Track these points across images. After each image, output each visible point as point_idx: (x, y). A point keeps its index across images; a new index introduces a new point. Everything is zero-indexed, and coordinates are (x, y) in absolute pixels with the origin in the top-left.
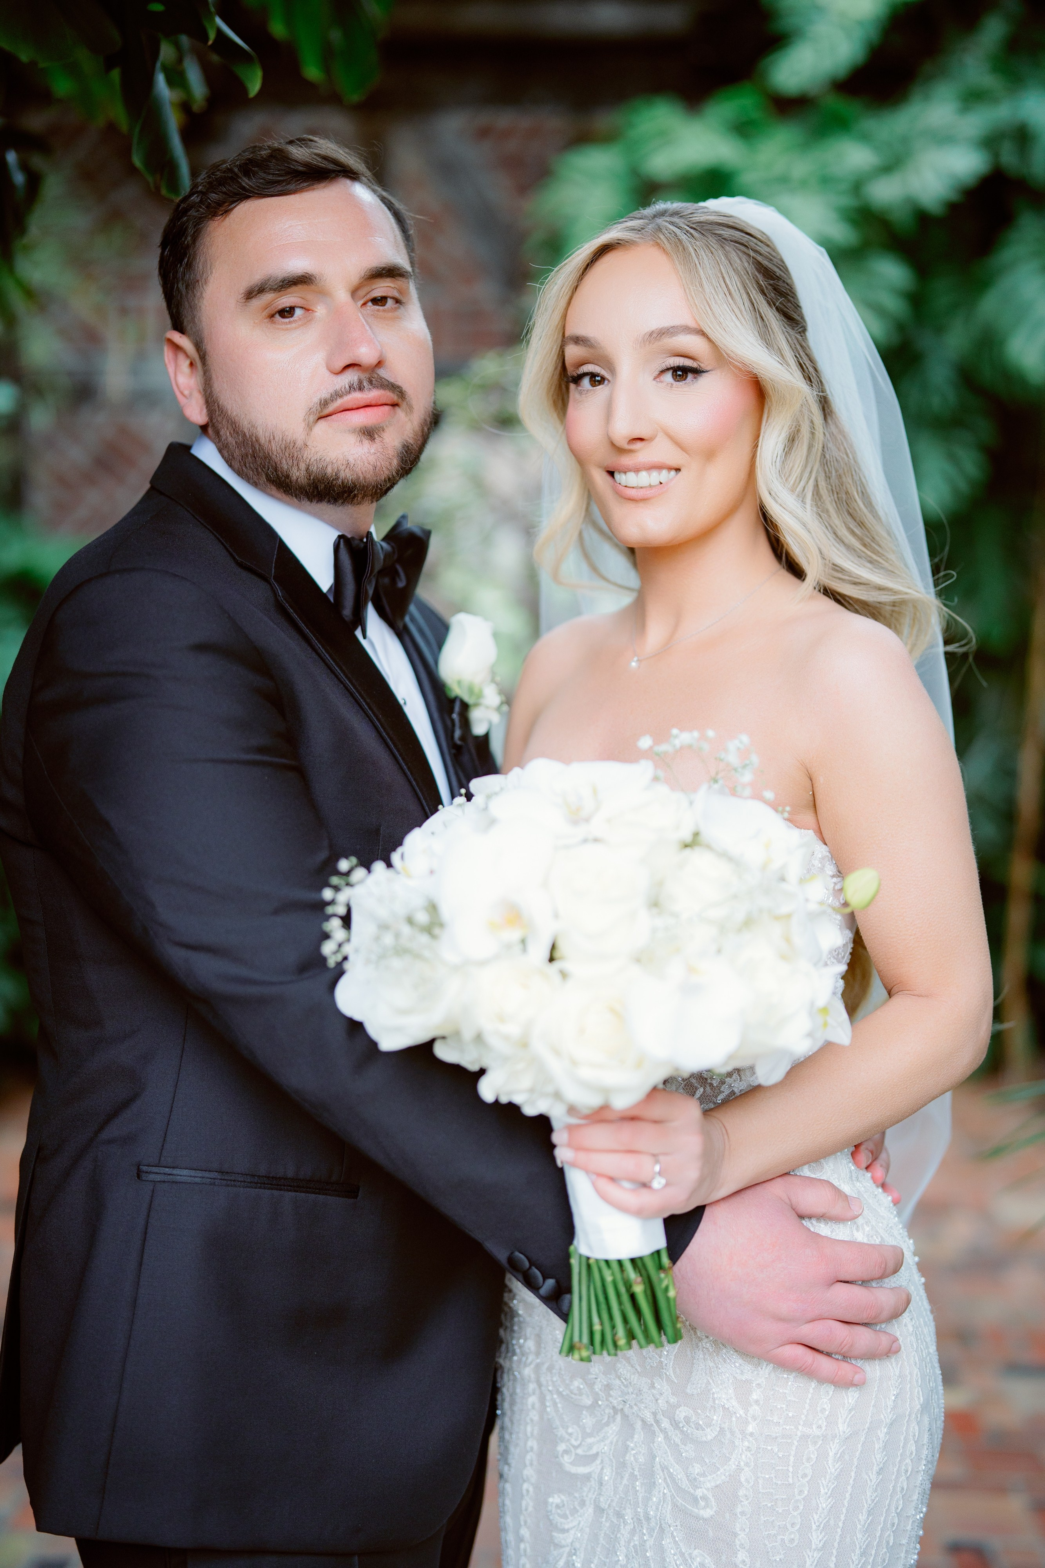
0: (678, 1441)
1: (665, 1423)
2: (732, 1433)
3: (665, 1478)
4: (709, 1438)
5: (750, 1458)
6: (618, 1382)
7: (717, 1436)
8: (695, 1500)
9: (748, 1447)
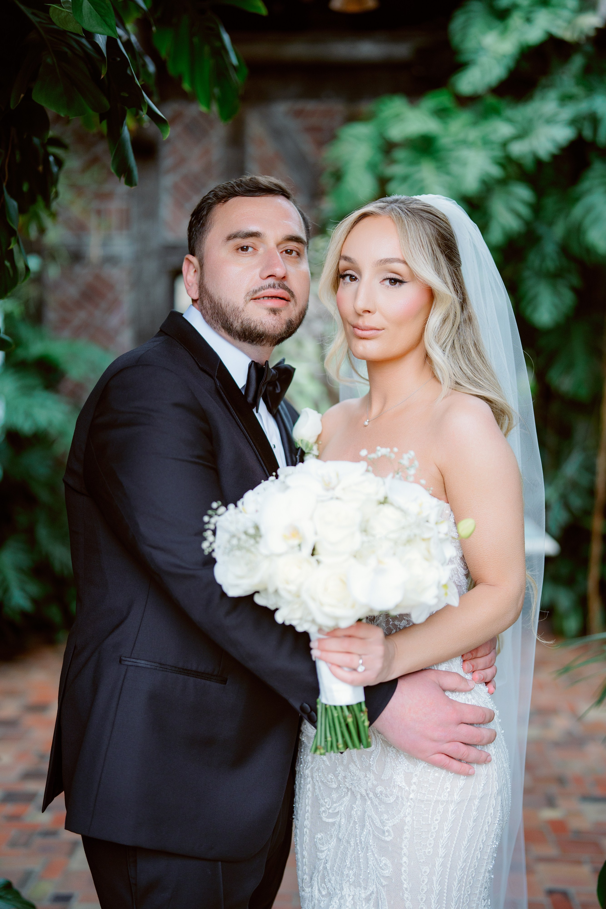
0: (377, 803)
1: (371, 795)
2: (402, 799)
3: (370, 823)
4: (392, 801)
5: (410, 811)
6: (349, 774)
7: (395, 800)
8: (384, 832)
9: (410, 805)
